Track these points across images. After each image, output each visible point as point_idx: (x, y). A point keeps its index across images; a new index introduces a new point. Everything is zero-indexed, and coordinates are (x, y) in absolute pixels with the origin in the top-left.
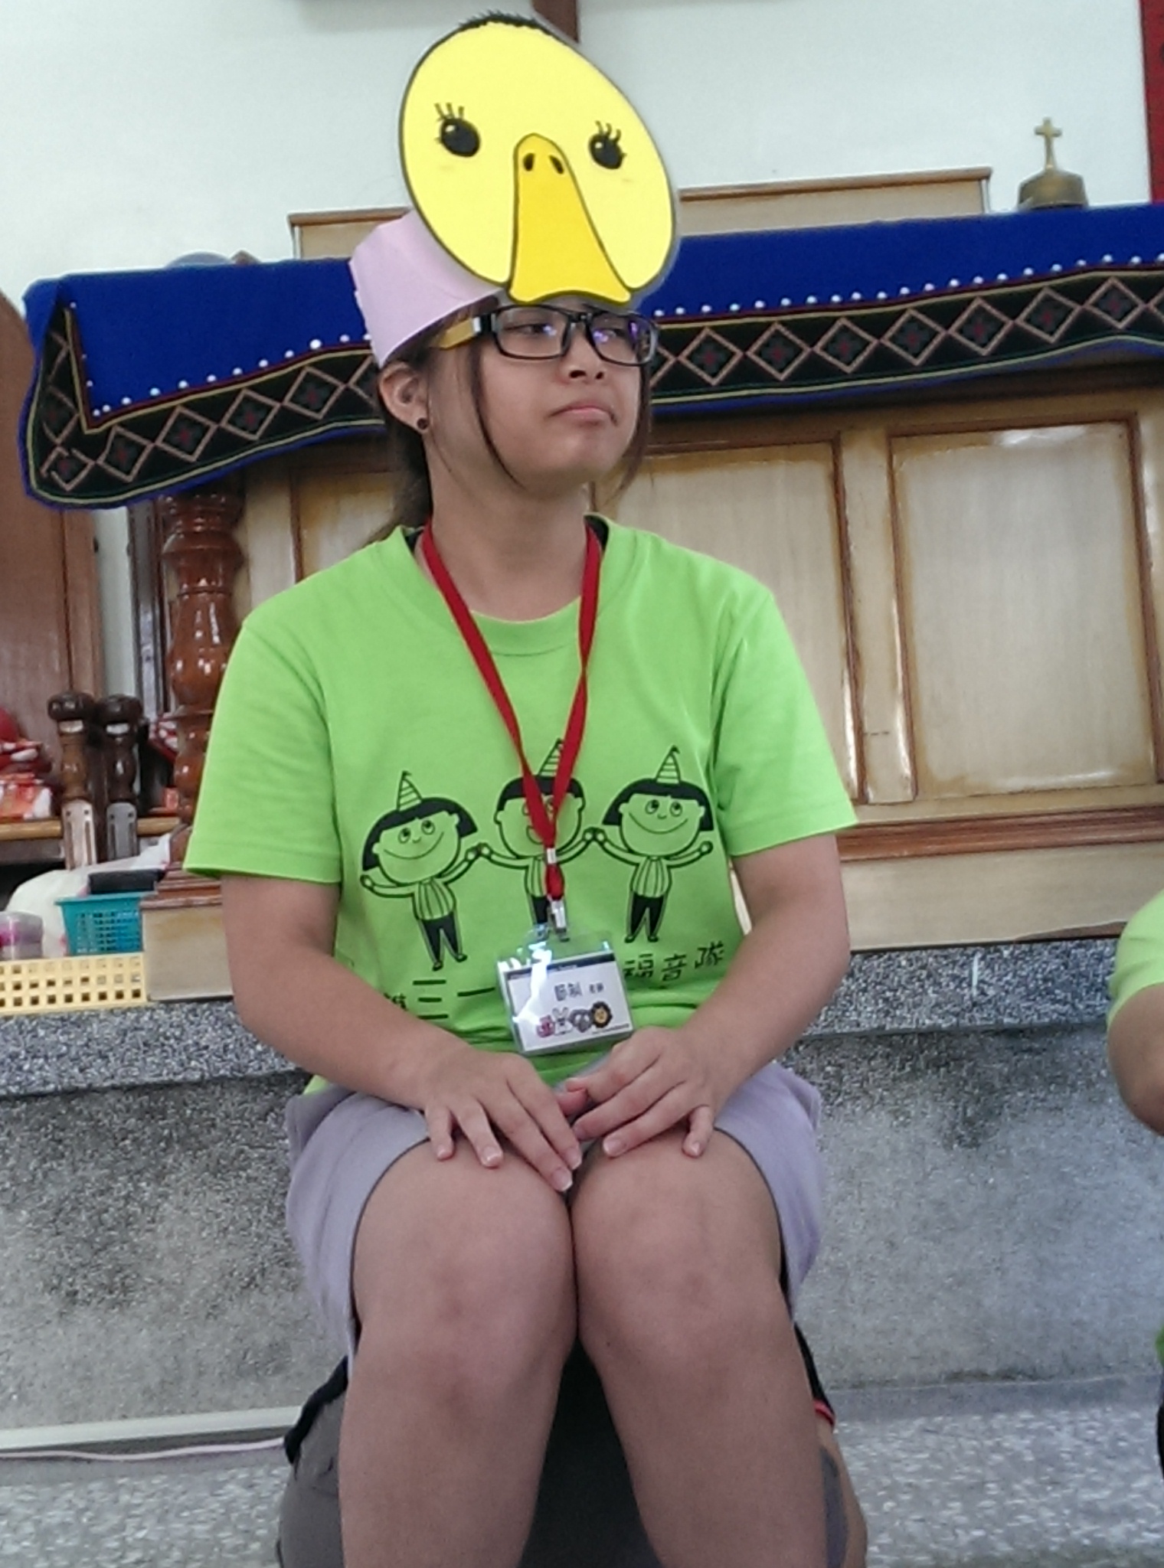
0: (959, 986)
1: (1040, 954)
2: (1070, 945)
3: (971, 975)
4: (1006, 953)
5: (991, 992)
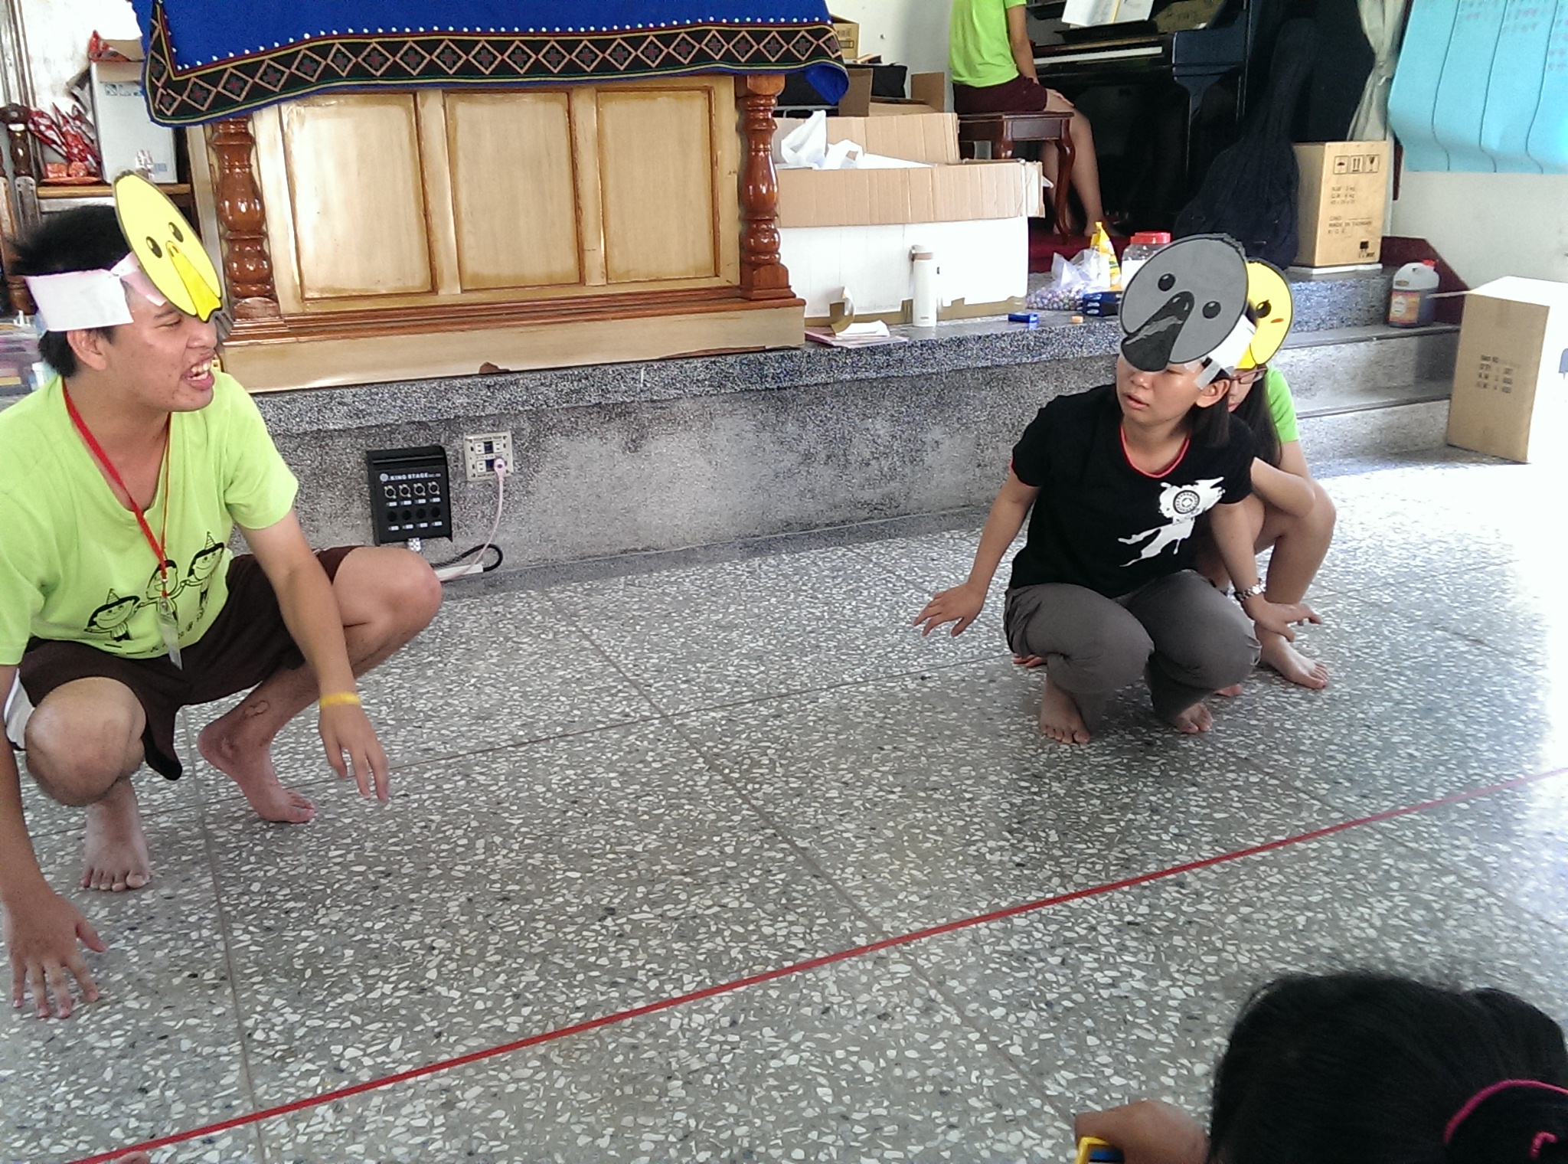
0: (635, 382)
1: (670, 366)
2: (684, 361)
3: (640, 377)
4: (656, 366)
5: (649, 385)
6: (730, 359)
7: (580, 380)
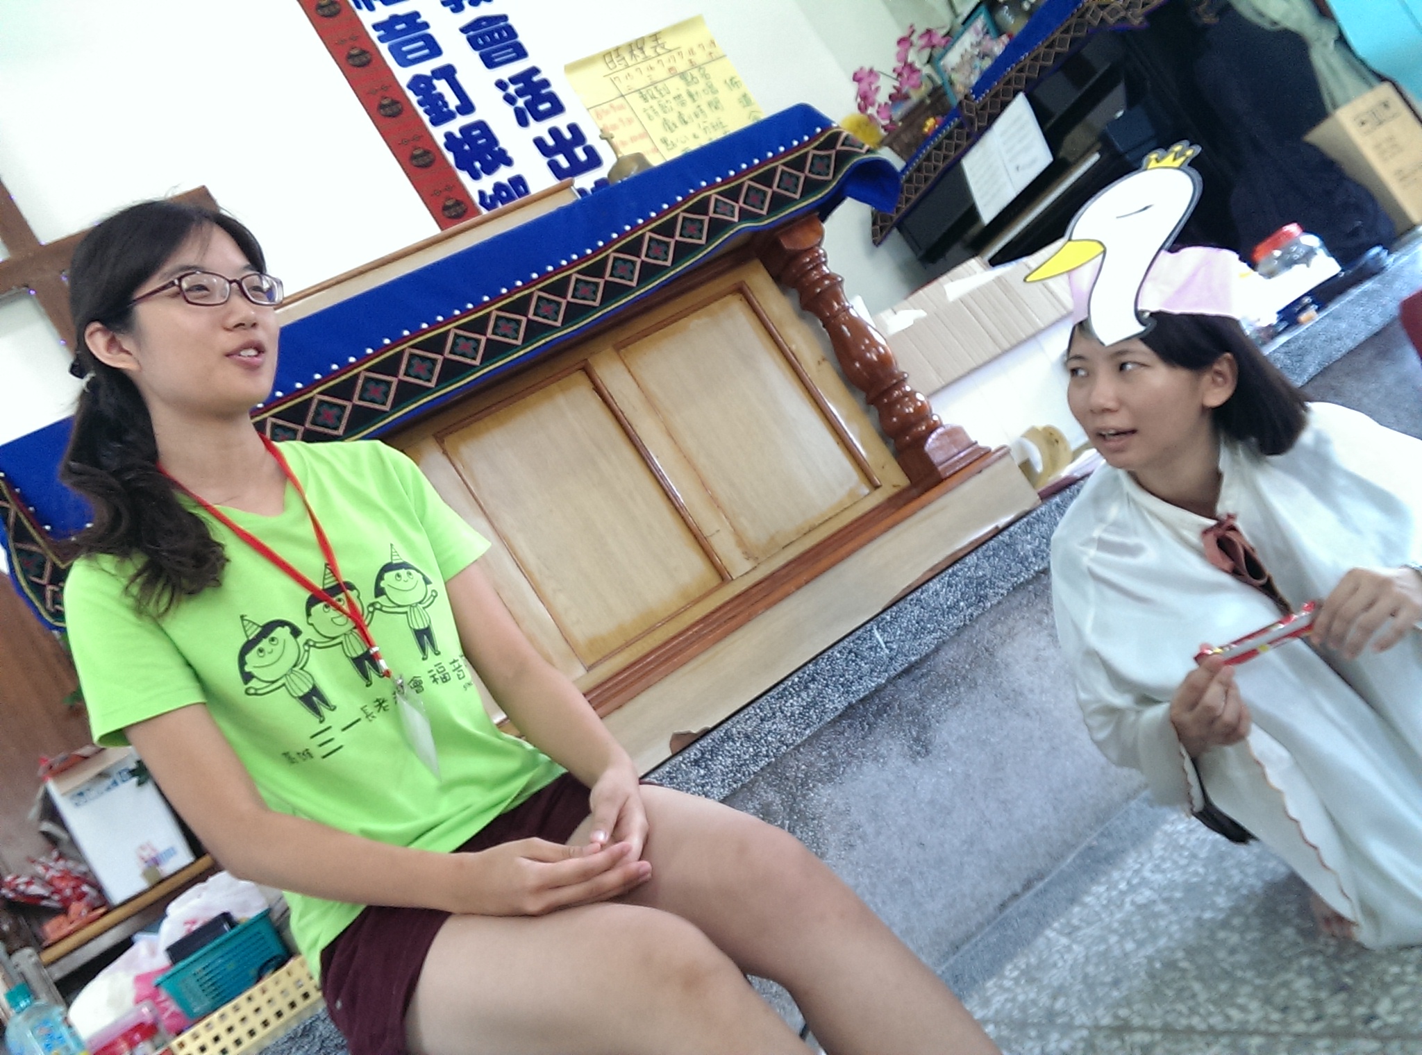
0: (876, 652)
1: (906, 609)
2: (918, 593)
3: (879, 643)
4: (888, 617)
5: (895, 646)
6: (971, 560)
7: (807, 688)
